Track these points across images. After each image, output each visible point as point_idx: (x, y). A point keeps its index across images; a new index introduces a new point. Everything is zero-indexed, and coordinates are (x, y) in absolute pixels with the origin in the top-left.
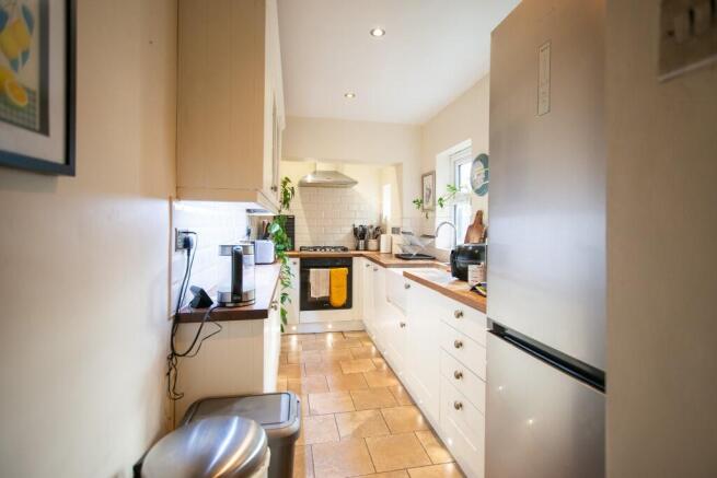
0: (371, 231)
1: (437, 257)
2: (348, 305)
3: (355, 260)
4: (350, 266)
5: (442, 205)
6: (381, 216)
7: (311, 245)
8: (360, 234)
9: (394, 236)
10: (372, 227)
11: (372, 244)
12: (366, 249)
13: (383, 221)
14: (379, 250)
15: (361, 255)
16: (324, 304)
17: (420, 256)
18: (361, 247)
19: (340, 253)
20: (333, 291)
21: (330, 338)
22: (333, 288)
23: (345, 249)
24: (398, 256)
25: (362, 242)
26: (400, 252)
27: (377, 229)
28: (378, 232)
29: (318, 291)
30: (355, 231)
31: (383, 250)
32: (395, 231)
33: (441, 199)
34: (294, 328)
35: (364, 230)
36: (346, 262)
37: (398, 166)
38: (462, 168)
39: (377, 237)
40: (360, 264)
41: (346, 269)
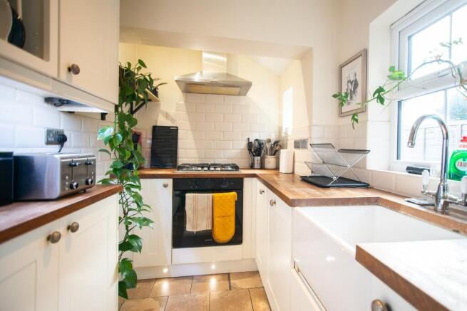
0: (268, 146)
1: (372, 184)
2: (237, 239)
3: (247, 181)
4: (239, 190)
5: (382, 100)
6: (280, 129)
7: (197, 162)
8: (256, 149)
9: (297, 151)
10: (269, 141)
11: (270, 161)
12: (262, 167)
13: (283, 135)
14: (277, 168)
15: (254, 176)
16: (205, 239)
17: (345, 182)
18: (257, 165)
19: (230, 172)
20: (216, 223)
21: (213, 282)
22: (216, 219)
23: (236, 167)
24: (305, 179)
25: (257, 159)
26: (308, 173)
27: (276, 143)
28: (276, 147)
29: (195, 224)
30: (250, 145)
31: (283, 169)
32: (299, 144)
33: (380, 90)
34: (165, 270)
35: (261, 144)
36: (236, 185)
37: (305, 56)
38: (413, 39)
39: (275, 153)
40: (252, 188)
41: (234, 194)
